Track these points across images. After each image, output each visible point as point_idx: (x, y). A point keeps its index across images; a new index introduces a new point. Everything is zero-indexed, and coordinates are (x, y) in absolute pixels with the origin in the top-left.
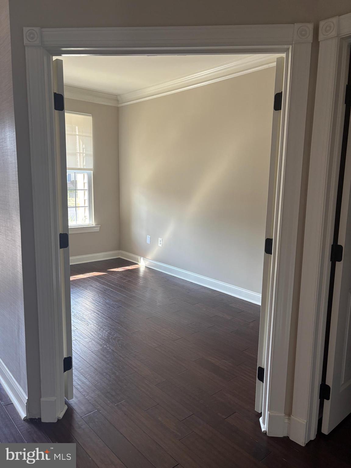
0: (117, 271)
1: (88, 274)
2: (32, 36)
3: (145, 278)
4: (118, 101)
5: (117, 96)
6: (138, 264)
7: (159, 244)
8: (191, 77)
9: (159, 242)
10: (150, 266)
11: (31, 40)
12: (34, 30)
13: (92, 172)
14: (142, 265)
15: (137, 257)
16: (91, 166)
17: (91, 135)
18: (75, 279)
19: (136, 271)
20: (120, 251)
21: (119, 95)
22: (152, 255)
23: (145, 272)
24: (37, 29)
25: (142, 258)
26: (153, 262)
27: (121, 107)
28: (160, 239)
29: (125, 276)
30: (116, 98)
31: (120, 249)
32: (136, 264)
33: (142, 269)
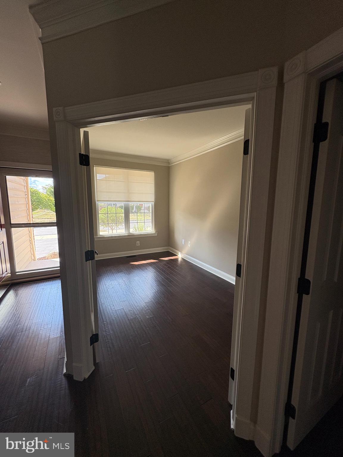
0: (164, 259)
1: (148, 261)
2: (58, 114)
3: (181, 265)
4: (169, 163)
7: (189, 245)
9: (189, 244)
10: (184, 257)
11: (57, 117)
12: (59, 109)
13: (154, 203)
14: (180, 256)
15: (177, 251)
16: (153, 200)
17: (154, 183)
18: (139, 263)
19: (177, 260)
20: (169, 247)
21: (170, 160)
22: (185, 250)
23: (181, 261)
24: (61, 108)
25: (180, 252)
26: (186, 255)
27: (171, 166)
28: (189, 242)
29: (168, 263)
30: (168, 161)
31: (169, 246)
32: (177, 255)
33: (180, 259)
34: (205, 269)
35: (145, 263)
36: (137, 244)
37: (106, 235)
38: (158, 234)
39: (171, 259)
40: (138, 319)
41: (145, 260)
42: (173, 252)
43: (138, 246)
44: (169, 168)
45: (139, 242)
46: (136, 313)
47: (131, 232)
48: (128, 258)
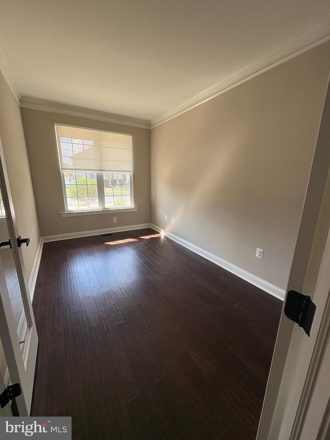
0: (145, 238)
4: (150, 125)
5: (149, 121)
6: (160, 233)
7: (173, 222)
8: (203, 93)
10: (167, 235)
13: (132, 173)
14: (163, 234)
15: (159, 228)
16: (132, 169)
17: (132, 149)
18: (115, 244)
19: (159, 238)
20: (151, 224)
21: (150, 121)
22: (169, 228)
23: (164, 240)
25: (163, 230)
26: (169, 233)
27: (152, 129)
28: (173, 219)
29: (149, 243)
30: (149, 123)
31: (150, 222)
32: (159, 233)
33: (162, 238)
34: (192, 250)
35: (122, 242)
36: (114, 220)
37: (77, 210)
38: (137, 208)
39: (153, 238)
40: (103, 327)
41: (122, 240)
42: (155, 229)
43: (114, 223)
44: (150, 131)
45: (116, 218)
46: (102, 317)
47: (106, 207)
48: (103, 237)
